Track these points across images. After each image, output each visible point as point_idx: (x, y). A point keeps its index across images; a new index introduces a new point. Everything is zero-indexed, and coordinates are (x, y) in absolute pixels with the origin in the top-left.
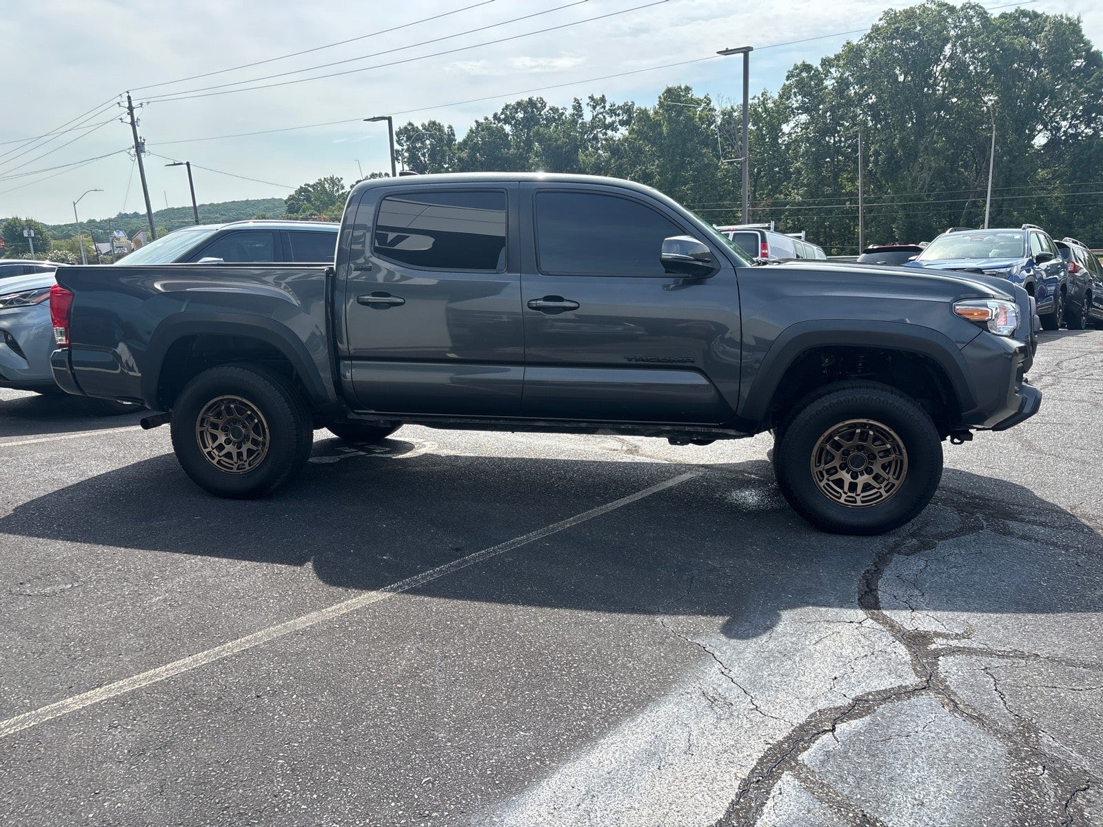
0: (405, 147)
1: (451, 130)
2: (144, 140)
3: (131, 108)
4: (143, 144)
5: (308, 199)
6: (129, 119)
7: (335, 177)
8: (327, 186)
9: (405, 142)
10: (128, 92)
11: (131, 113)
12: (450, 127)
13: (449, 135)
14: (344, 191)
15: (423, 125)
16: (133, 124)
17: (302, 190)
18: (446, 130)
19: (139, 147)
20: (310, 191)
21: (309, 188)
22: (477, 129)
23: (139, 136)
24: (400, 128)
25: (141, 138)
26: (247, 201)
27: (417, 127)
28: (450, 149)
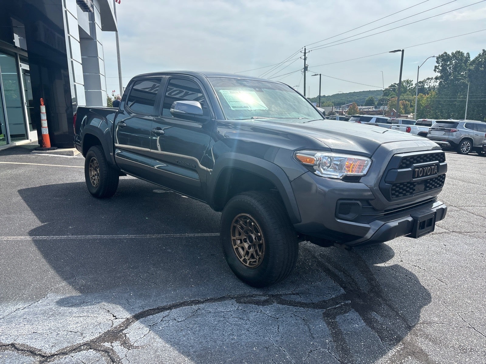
0: (441, 65)
1: (468, 55)
2: (308, 66)
3: (305, 53)
4: (307, 67)
5: (394, 90)
6: (303, 57)
7: (409, 80)
8: (404, 84)
9: (441, 62)
10: (305, 47)
11: (305, 55)
12: (468, 54)
13: (466, 58)
14: (412, 86)
15: (452, 53)
16: (305, 59)
17: (392, 86)
18: (465, 55)
19: (306, 68)
20: (396, 87)
21: (396, 85)
22: (483, 54)
23: (306, 64)
24: (439, 55)
25: (307, 65)
26: (370, 91)
27: (449, 54)
28: (465, 65)
